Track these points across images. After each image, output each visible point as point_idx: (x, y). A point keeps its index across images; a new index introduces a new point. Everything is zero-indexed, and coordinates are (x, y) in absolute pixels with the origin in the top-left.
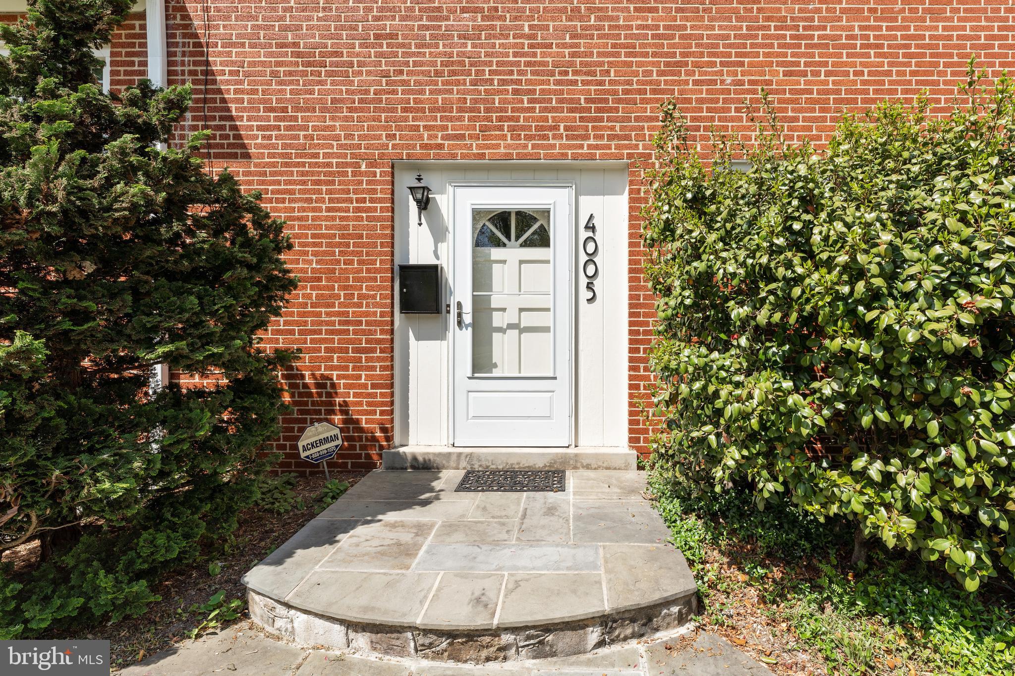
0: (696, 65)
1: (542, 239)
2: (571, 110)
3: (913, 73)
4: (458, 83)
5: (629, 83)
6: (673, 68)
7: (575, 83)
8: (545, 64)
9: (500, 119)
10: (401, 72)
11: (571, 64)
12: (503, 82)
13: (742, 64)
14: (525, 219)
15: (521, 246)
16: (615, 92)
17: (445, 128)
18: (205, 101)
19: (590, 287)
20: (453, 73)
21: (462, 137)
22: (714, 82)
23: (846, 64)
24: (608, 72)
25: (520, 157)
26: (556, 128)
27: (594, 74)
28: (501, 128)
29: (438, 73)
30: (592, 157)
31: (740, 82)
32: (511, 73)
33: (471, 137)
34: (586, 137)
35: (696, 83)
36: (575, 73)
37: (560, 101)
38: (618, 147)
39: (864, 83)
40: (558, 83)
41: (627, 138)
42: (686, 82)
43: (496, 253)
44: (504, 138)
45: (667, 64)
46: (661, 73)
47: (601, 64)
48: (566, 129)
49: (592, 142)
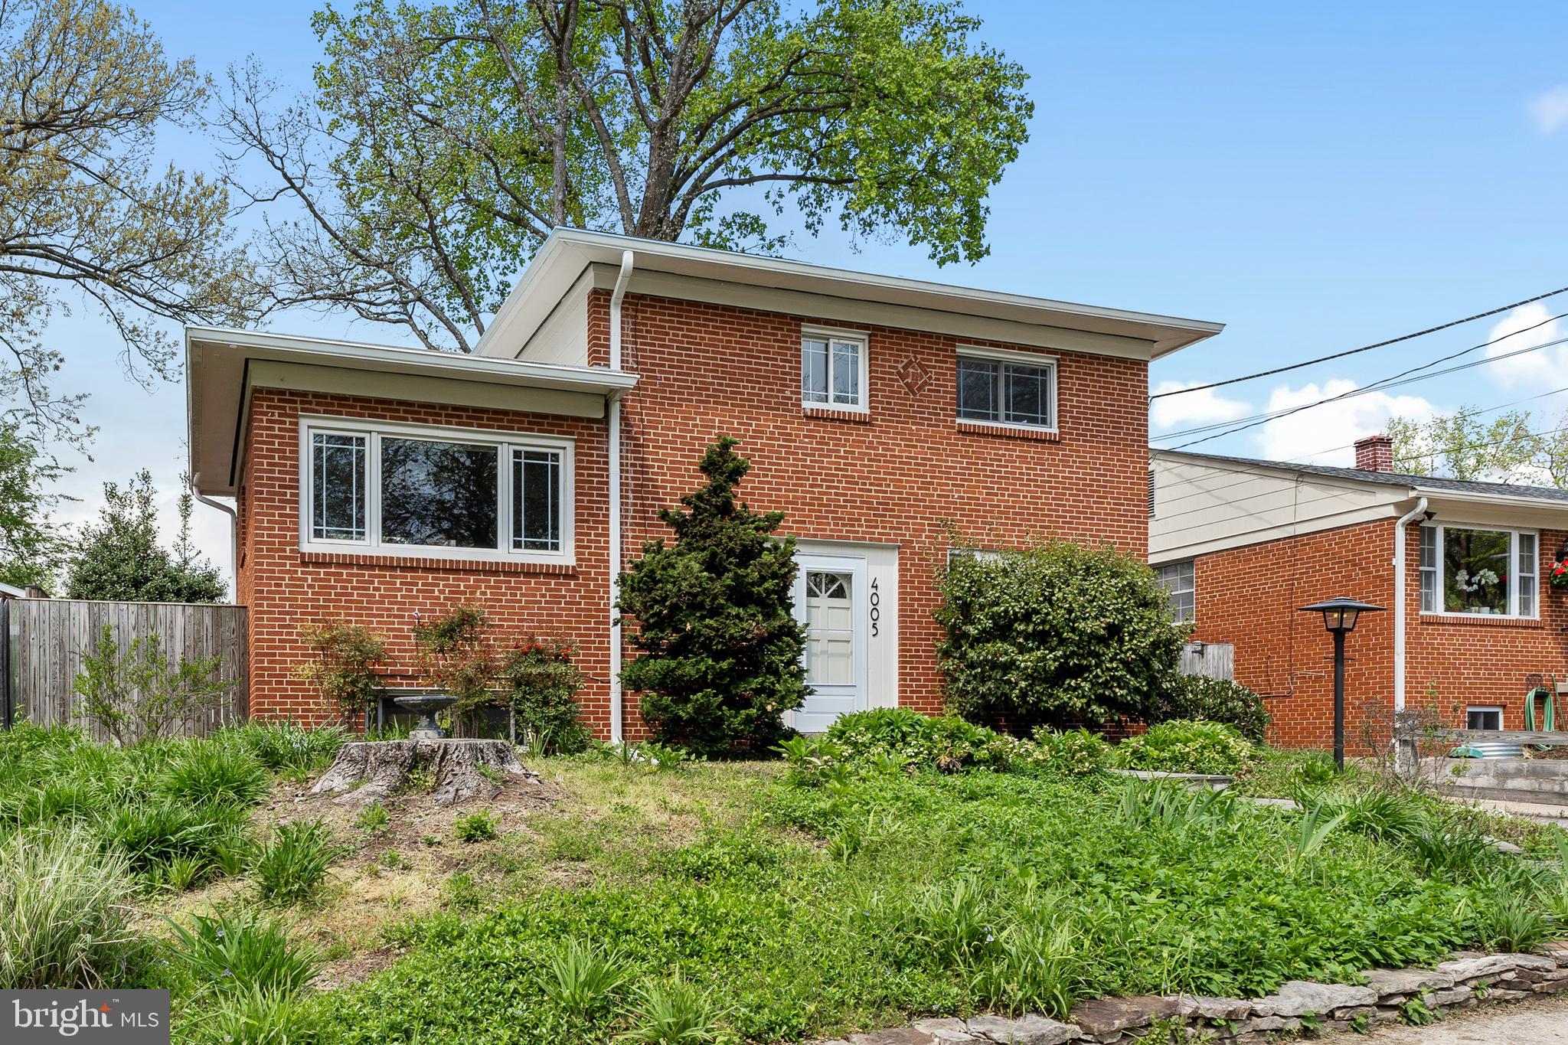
0: (939, 484)
1: (840, 593)
2: (868, 509)
3: (1053, 499)
4: (801, 485)
5: (901, 493)
6: (925, 486)
7: (870, 491)
8: (854, 477)
9: (827, 512)
10: (767, 476)
11: (869, 478)
12: (828, 487)
13: (963, 486)
14: (832, 578)
15: (831, 596)
16: (894, 499)
17: (794, 515)
18: (642, 486)
19: (874, 626)
20: (798, 478)
21: (804, 522)
22: (948, 496)
23: (1018, 490)
24: (889, 486)
25: (839, 537)
26: (860, 520)
27: (881, 485)
28: (827, 518)
29: (790, 478)
30: (880, 540)
31: (962, 498)
32: (833, 481)
33: (810, 523)
34: (877, 527)
35: (938, 496)
36: (871, 484)
37: (861, 502)
38: (895, 535)
39: (1028, 503)
40: (860, 490)
41: (901, 529)
42: (933, 495)
43: (814, 601)
44: (829, 524)
45: (922, 483)
46: (919, 488)
47: (885, 480)
48: (866, 521)
49: (880, 530)
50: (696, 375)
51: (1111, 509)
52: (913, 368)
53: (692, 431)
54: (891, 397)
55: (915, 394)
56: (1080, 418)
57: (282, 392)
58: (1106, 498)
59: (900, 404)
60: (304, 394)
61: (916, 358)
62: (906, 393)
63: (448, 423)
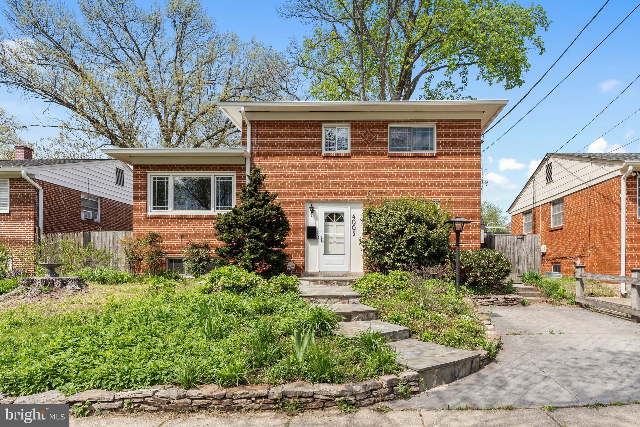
0: (379, 177)
1: (341, 220)
2: (349, 189)
3: (433, 179)
4: (321, 182)
5: (363, 182)
6: (374, 178)
7: (350, 182)
8: (343, 177)
9: (331, 191)
10: (307, 179)
11: (349, 177)
12: (332, 182)
13: (391, 177)
14: (338, 215)
15: (337, 222)
16: (360, 184)
17: (318, 193)
19: (353, 232)
20: (320, 179)
21: (322, 195)
22: (384, 182)
23: (416, 177)
24: (358, 179)
25: (336, 200)
26: (345, 193)
27: (354, 179)
28: (332, 193)
29: (316, 179)
30: (354, 200)
31: (390, 182)
32: (334, 179)
33: (324, 195)
34: (353, 195)
35: (379, 182)
36: (350, 179)
37: (346, 186)
38: (360, 197)
39: (421, 182)
40: (345, 182)
41: (363, 195)
42: (377, 182)
43: (330, 224)
44: (332, 195)
45: (372, 177)
46: (371, 179)
47: (356, 177)
48: (348, 193)
50: (280, 146)
51: (462, 182)
52: (369, 134)
53: (278, 166)
54: (358, 146)
55: (369, 144)
56: (446, 146)
57: (141, 166)
58: (460, 177)
59: (363, 148)
60: (148, 165)
61: (369, 130)
62: (365, 144)
63: (192, 170)
